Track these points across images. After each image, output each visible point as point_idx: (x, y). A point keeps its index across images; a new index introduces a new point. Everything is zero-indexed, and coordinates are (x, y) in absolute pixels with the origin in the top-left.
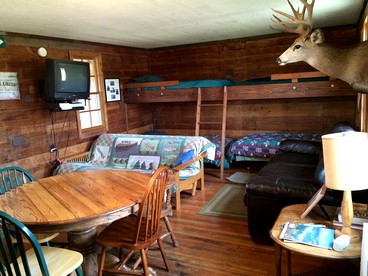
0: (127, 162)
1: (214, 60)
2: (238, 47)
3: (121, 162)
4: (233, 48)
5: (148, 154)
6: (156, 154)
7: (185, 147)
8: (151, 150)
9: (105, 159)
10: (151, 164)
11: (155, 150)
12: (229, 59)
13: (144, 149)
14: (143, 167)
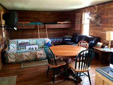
0: (25, 48)
1: (34, 16)
2: (41, 13)
3: (23, 49)
4: (39, 14)
5: (33, 45)
6: (36, 44)
7: (46, 41)
8: (34, 43)
9: (15, 49)
10: (35, 48)
11: (36, 43)
12: (38, 17)
13: (31, 43)
14: (33, 49)
